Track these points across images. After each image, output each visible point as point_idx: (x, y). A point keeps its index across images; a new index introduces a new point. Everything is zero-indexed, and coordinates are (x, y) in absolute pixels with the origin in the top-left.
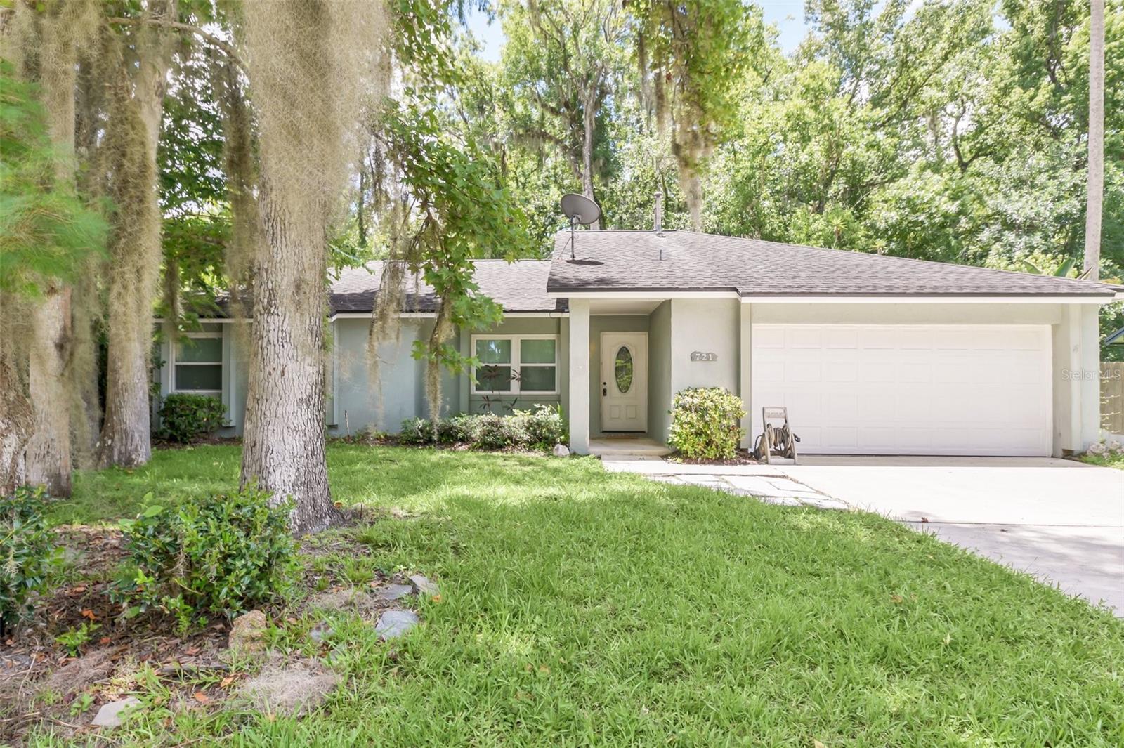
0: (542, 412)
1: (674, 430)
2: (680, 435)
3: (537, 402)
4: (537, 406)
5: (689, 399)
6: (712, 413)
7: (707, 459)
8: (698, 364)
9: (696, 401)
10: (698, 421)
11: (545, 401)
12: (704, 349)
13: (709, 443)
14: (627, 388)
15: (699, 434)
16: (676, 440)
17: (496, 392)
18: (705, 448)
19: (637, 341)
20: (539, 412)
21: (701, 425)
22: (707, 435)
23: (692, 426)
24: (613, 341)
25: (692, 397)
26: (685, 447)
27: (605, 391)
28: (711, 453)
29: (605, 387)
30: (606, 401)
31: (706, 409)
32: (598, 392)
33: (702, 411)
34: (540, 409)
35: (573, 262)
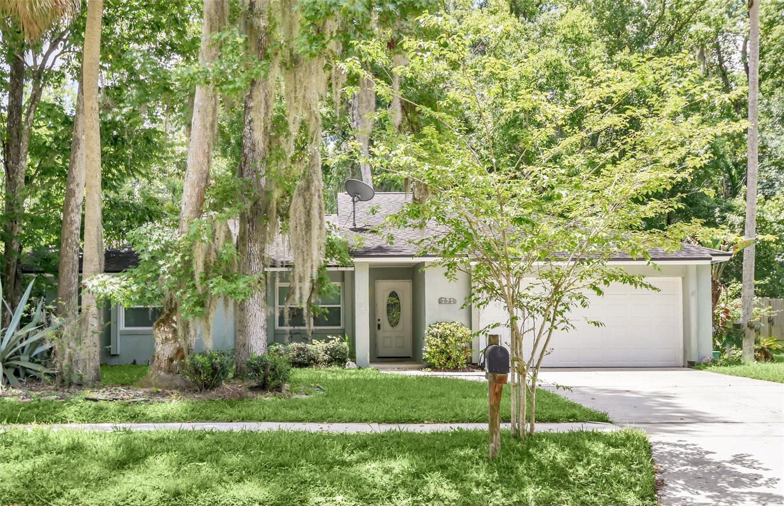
0: (333, 341)
1: (427, 350)
2: (430, 353)
3: (330, 334)
4: (330, 337)
5: (436, 330)
6: (451, 339)
7: (448, 368)
8: (443, 306)
9: (440, 331)
10: (441, 343)
11: (335, 333)
12: (447, 295)
13: (449, 359)
14: (397, 323)
15: (442, 352)
16: (427, 356)
17: (296, 328)
18: (447, 361)
19: (403, 287)
20: (331, 342)
21: (443, 346)
22: (447, 353)
23: (438, 347)
24: (385, 286)
25: (438, 328)
26: (433, 361)
27: (379, 326)
28: (450, 365)
29: (379, 322)
30: (380, 334)
31: (447, 336)
32: (375, 326)
33: (444, 338)
34: (332, 339)
35: (355, 230)
